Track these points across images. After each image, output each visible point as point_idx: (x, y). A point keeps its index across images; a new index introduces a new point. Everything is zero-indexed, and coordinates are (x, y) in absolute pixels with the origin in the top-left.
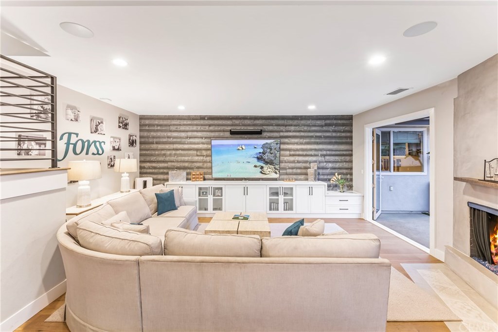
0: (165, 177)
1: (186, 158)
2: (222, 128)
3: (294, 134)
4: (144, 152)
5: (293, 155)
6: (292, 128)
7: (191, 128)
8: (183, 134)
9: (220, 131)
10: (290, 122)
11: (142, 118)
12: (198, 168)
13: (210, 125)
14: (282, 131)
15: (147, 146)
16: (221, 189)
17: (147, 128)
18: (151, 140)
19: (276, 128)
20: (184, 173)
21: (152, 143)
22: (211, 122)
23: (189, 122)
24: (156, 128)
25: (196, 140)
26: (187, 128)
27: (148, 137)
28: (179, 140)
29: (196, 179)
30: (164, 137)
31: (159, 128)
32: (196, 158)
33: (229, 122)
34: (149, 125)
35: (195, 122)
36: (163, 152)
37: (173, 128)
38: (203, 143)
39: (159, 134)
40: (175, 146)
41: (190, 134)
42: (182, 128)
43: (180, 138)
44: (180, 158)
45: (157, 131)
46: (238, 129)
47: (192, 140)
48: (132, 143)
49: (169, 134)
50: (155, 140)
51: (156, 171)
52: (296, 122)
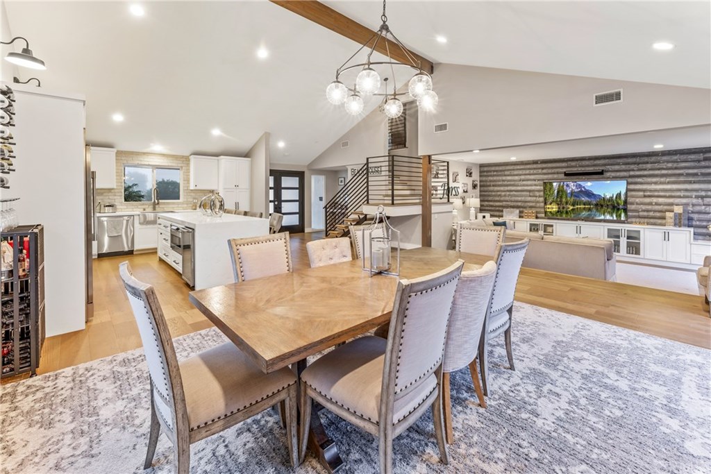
0: (500, 214)
1: (520, 199)
2: (556, 170)
3: (651, 172)
4: (483, 193)
5: (650, 196)
6: (649, 166)
7: (524, 172)
8: (516, 178)
9: (554, 173)
10: (646, 159)
11: (481, 166)
12: (531, 207)
13: (543, 169)
14: (633, 170)
15: (486, 189)
16: (552, 226)
17: (485, 174)
18: (488, 184)
19: (623, 167)
20: (517, 211)
21: (490, 186)
22: (544, 165)
23: (522, 167)
24: (492, 173)
25: (529, 183)
26: (520, 172)
27: (486, 181)
28: (512, 183)
29: (528, 217)
30: (499, 181)
31: (495, 173)
32: (529, 199)
33: (564, 164)
34: (487, 171)
35: (528, 166)
36: (499, 193)
37: (507, 173)
38: (535, 185)
39: (495, 178)
40: (509, 188)
41: (523, 177)
42: (516, 172)
43: (514, 181)
44: (513, 198)
45: (494, 176)
46: (574, 170)
47: (524, 183)
48: (474, 187)
49: (504, 178)
50: (492, 183)
51: (493, 208)
52: (653, 159)
